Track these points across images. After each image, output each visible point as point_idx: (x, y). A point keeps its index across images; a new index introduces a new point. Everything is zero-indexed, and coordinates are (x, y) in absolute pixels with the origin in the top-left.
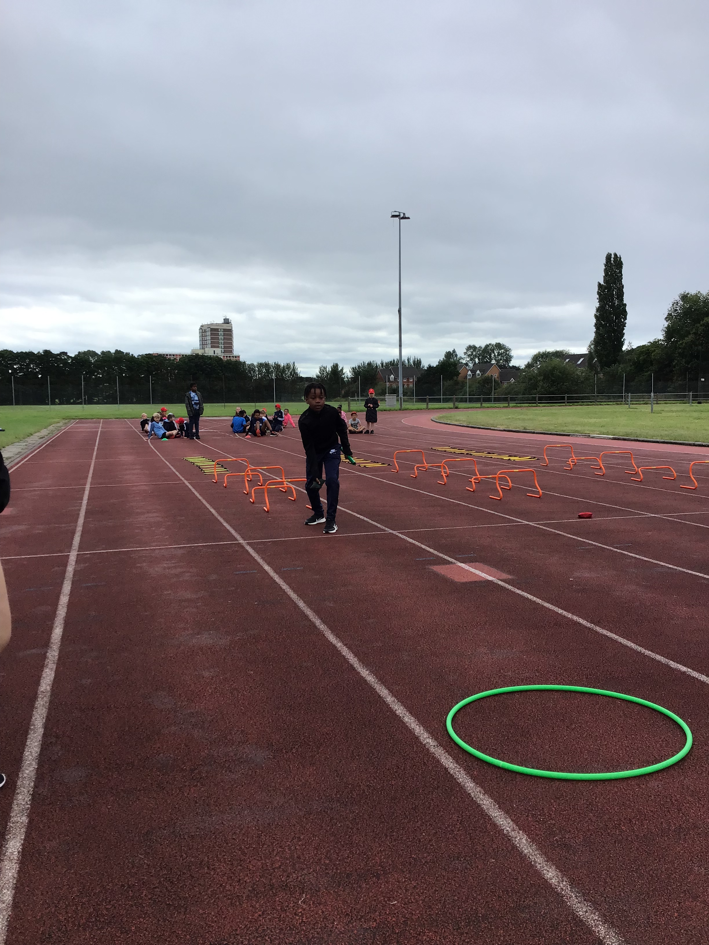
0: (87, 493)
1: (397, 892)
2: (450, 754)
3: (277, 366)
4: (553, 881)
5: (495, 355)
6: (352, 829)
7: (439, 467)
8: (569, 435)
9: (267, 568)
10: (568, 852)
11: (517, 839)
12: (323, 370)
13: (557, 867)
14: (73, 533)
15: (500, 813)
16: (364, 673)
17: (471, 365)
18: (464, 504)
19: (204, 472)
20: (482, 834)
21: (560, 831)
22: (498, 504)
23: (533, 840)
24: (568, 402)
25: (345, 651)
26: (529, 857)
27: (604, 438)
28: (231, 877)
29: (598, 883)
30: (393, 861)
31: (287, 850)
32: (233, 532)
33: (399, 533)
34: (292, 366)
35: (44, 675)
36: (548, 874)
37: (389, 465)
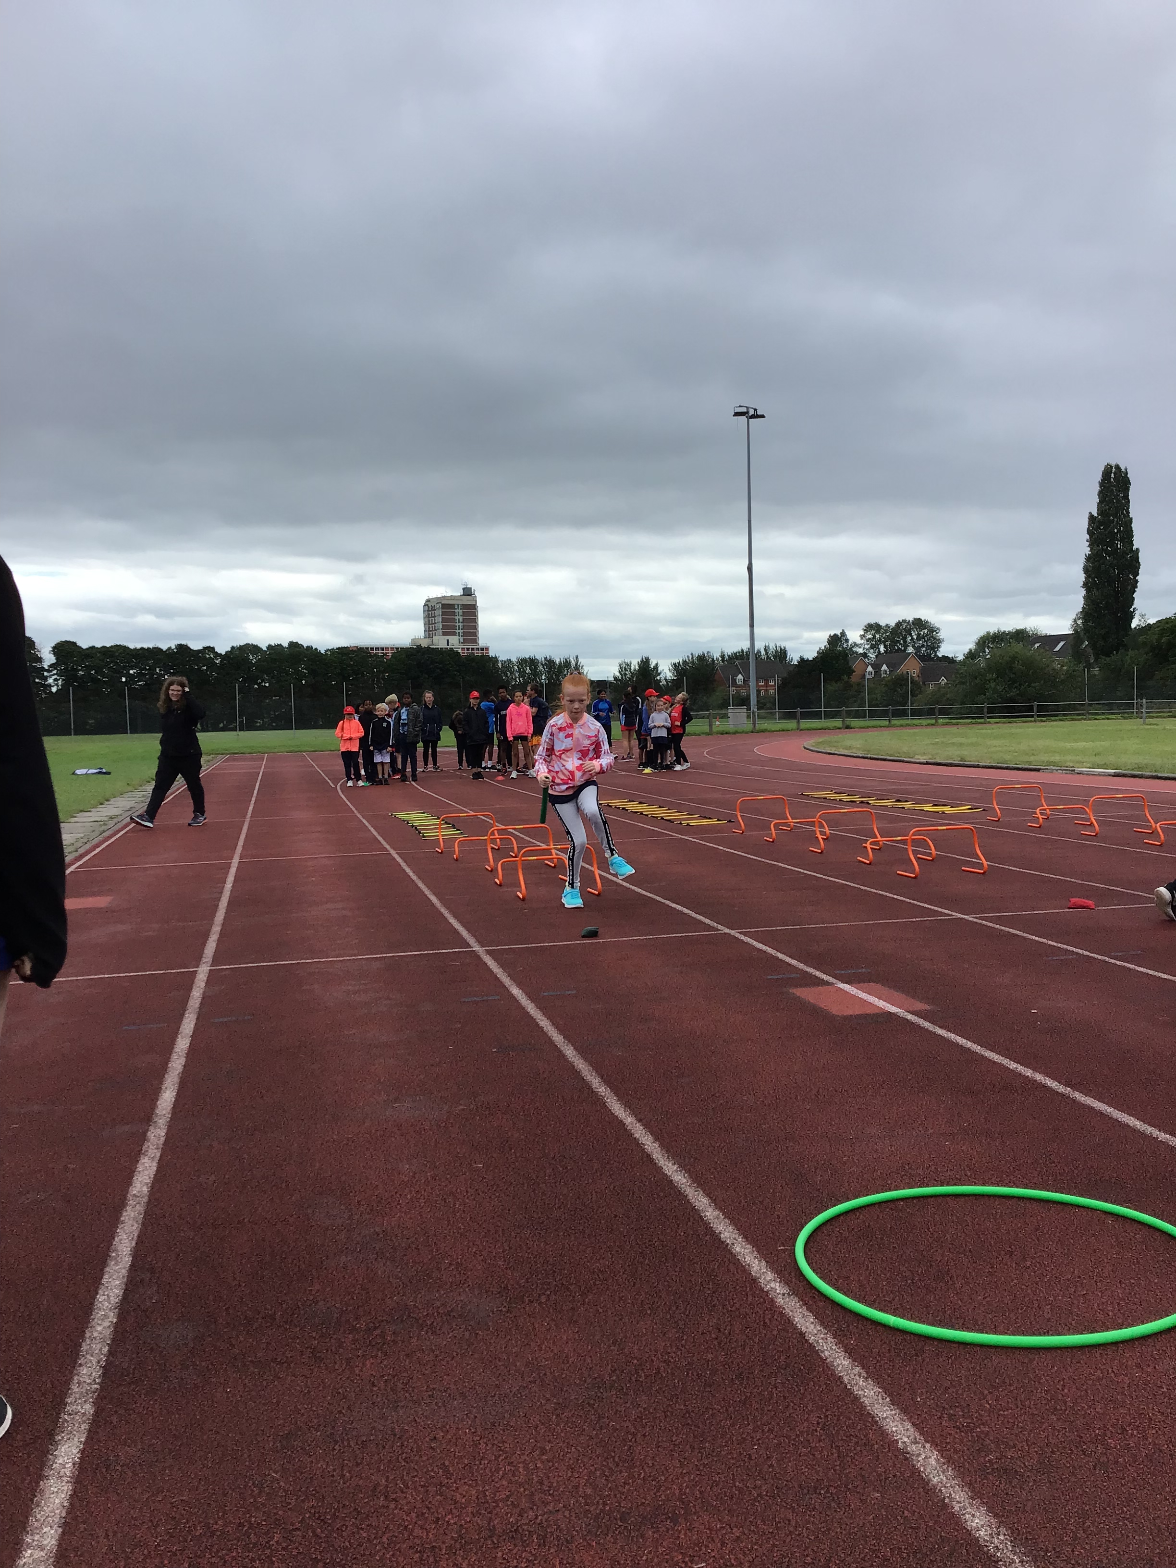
0: (233, 870)
1: (707, 1547)
2: (809, 1309)
3: (550, 663)
4: (982, 1533)
5: (912, 639)
6: (634, 1435)
7: (812, 824)
8: (1038, 770)
9: (516, 991)
10: (1011, 1482)
11: (920, 1459)
12: (624, 668)
13: (990, 1510)
14: (206, 936)
15: (893, 1412)
16: (670, 1168)
17: (872, 655)
18: (852, 885)
19: (424, 836)
20: (859, 1448)
21: (998, 1446)
22: (913, 885)
23: (949, 1461)
24: (1039, 716)
25: (639, 1132)
26: (940, 1490)
27: (1099, 775)
28: (423, 1514)
29: (1062, 1540)
30: (701, 1493)
31: (521, 1470)
32: (464, 933)
33: (740, 933)
34: (573, 663)
35: (140, 1168)
36: (972, 1522)
37: (730, 821)
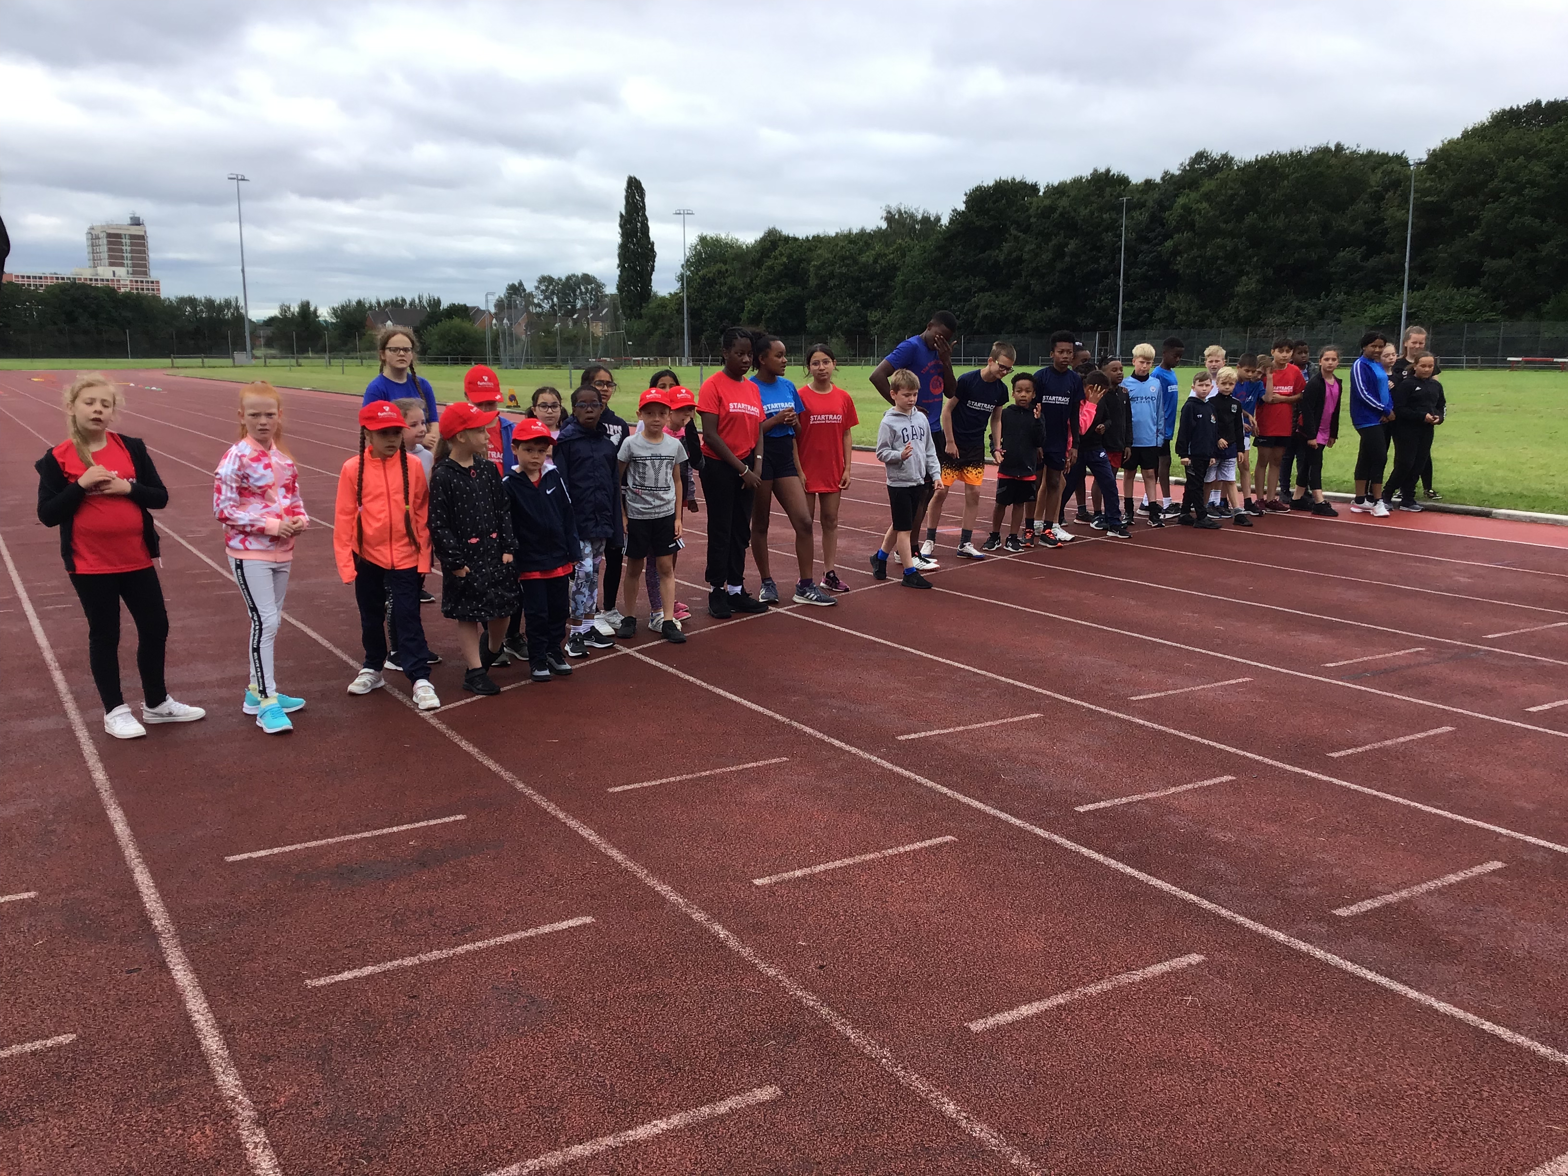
5: (581, 292)
12: (285, 309)
17: (546, 306)
34: (233, 303)
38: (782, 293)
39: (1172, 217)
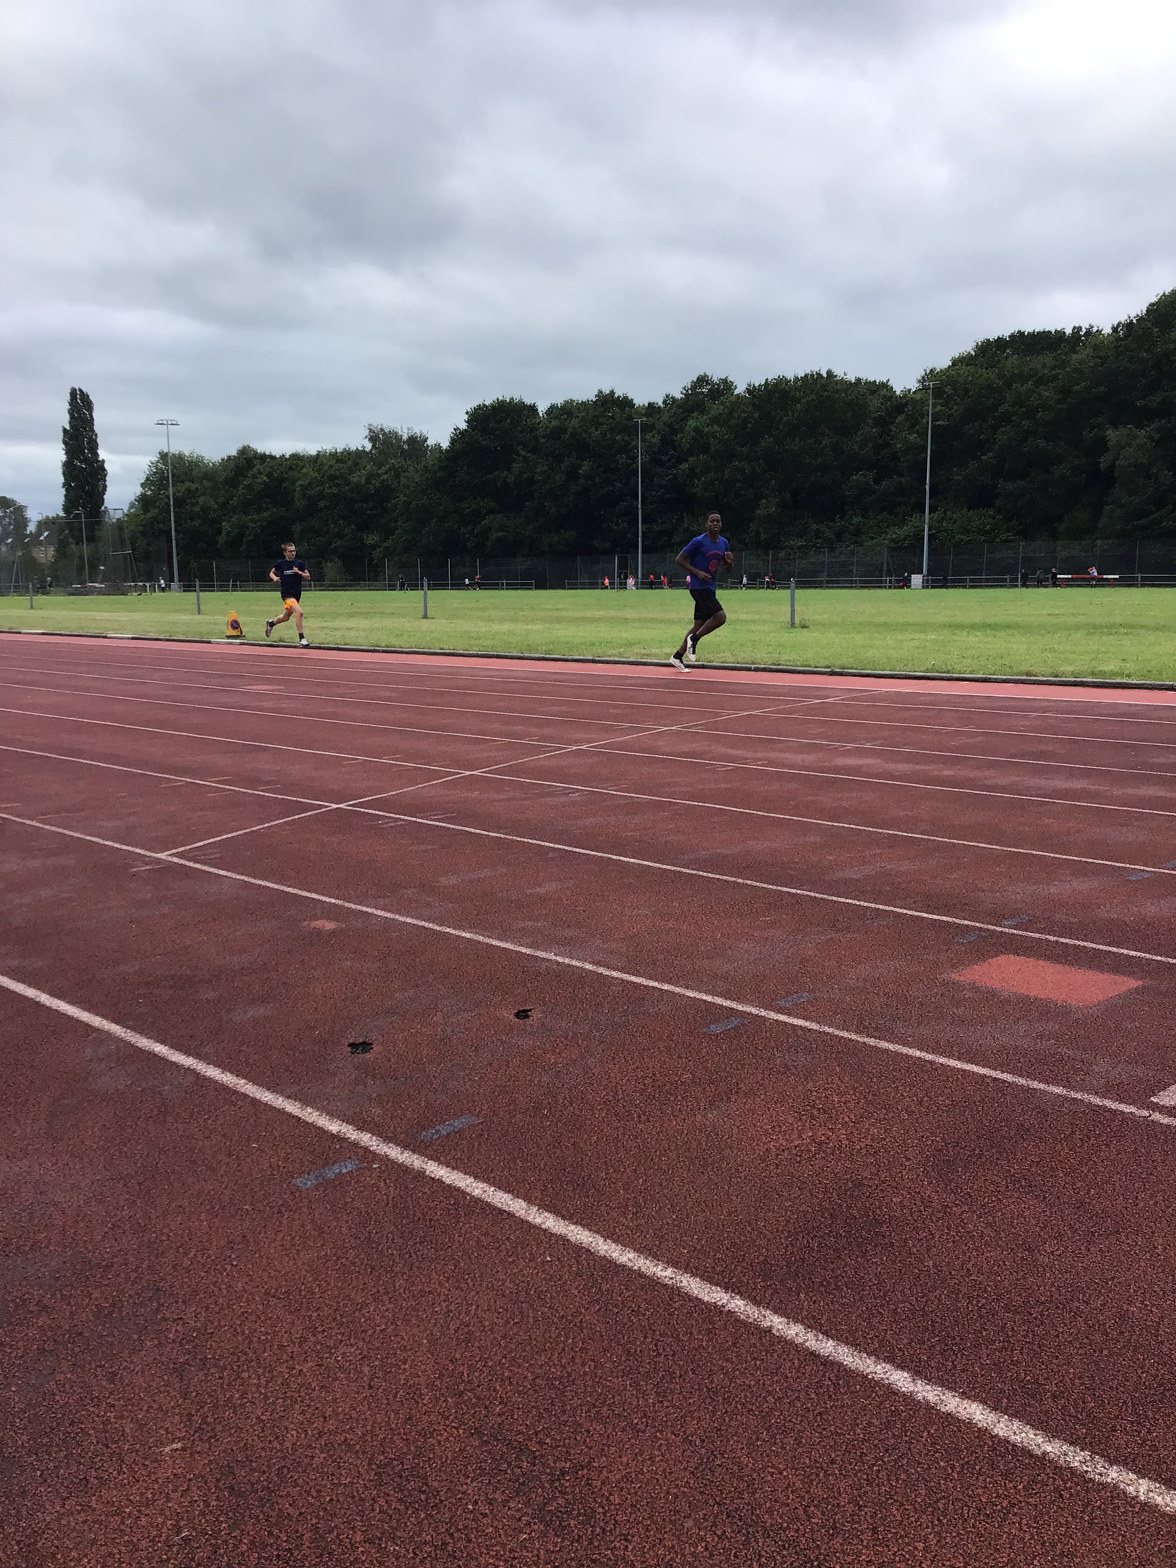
38: (265, 514)
39: (684, 439)
